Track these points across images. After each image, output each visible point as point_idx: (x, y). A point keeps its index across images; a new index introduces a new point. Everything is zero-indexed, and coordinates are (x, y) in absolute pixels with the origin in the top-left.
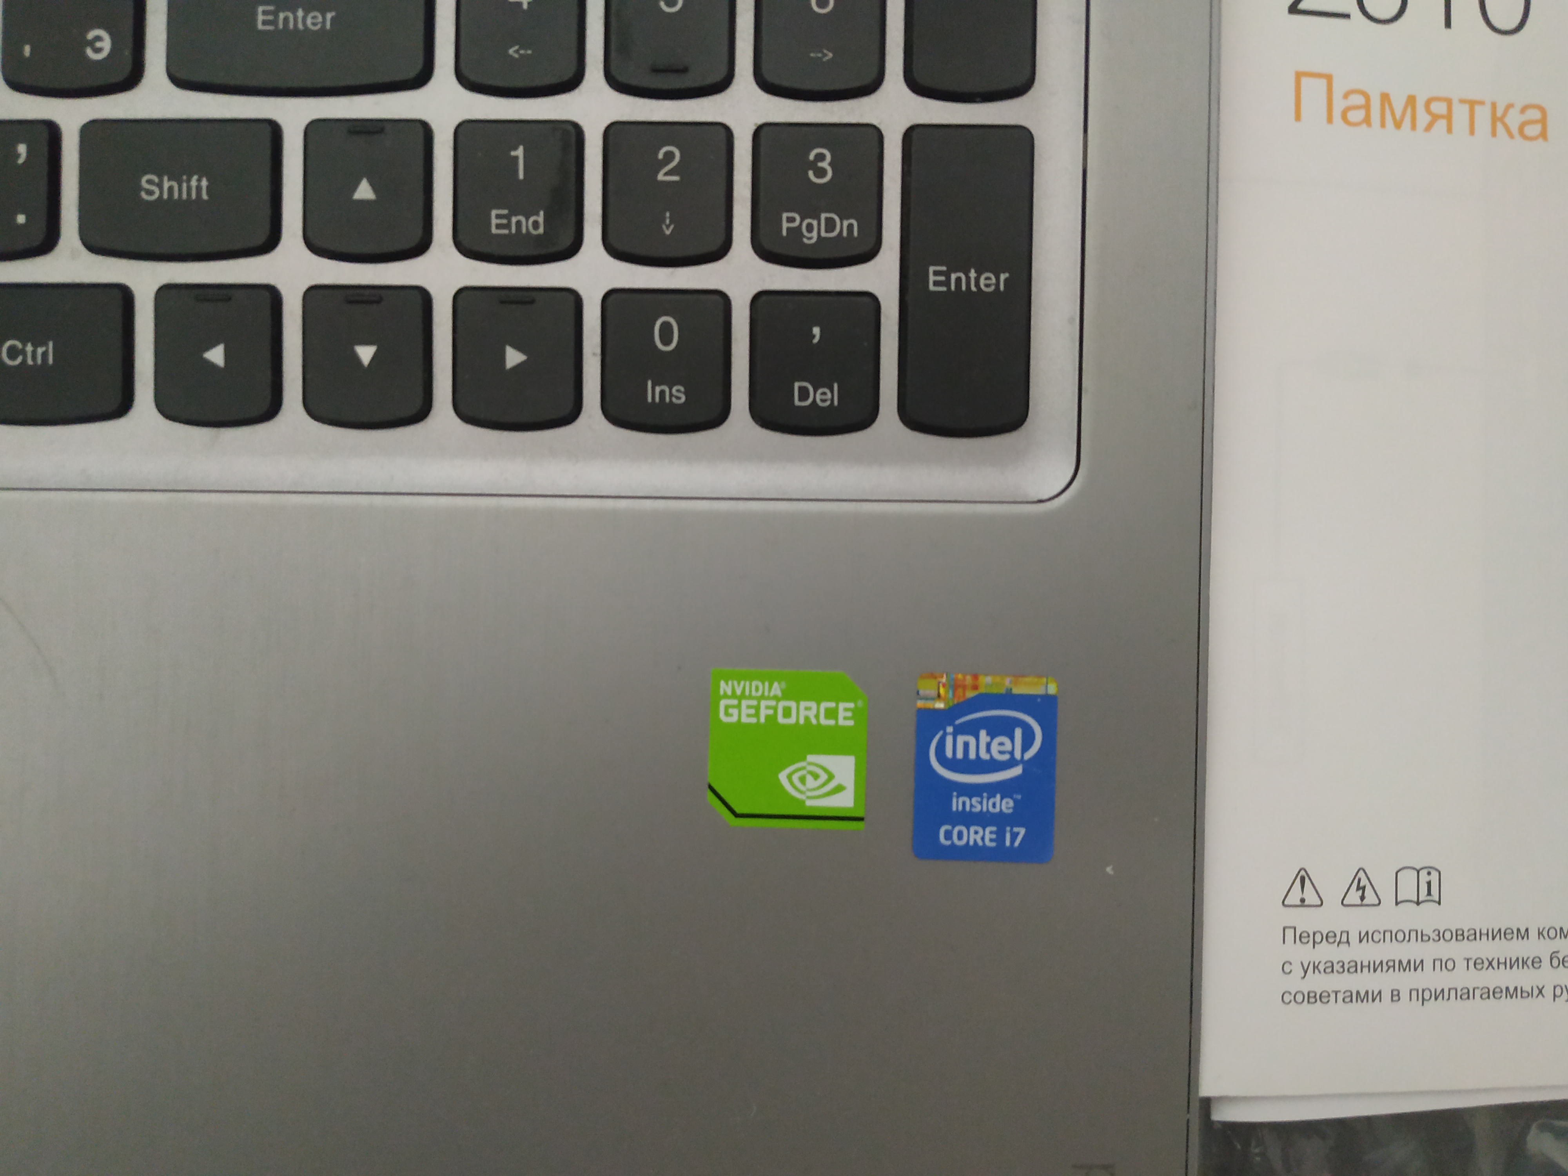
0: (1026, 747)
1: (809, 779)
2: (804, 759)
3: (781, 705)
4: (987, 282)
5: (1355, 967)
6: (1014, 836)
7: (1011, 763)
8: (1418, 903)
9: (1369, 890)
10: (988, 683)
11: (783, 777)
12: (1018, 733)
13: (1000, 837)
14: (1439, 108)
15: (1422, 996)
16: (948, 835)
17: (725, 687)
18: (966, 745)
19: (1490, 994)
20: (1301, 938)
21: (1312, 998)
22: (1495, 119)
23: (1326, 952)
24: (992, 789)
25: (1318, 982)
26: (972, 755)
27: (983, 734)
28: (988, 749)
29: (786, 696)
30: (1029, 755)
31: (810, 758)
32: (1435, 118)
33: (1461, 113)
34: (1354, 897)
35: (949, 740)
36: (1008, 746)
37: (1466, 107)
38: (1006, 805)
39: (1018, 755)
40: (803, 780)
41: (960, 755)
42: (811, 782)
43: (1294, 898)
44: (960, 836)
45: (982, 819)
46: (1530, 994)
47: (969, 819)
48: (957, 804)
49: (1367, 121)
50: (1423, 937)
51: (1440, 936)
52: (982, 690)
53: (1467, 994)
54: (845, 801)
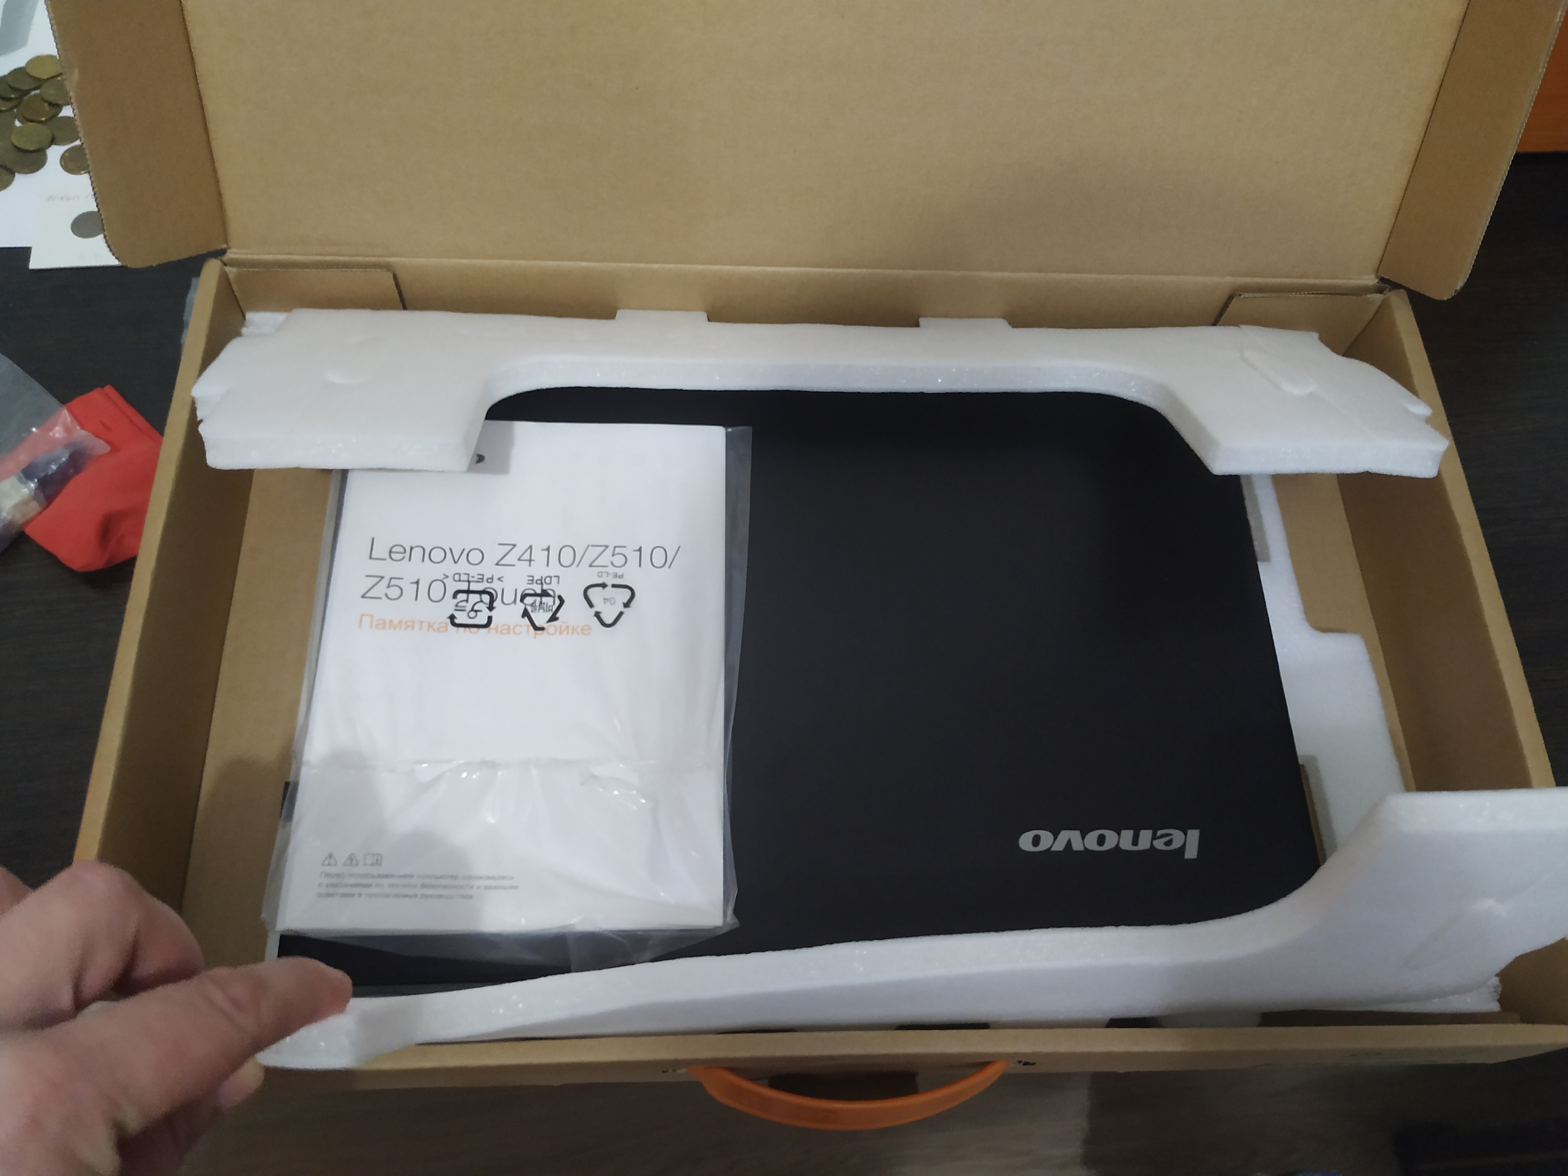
5: (345, 885)
8: (372, 865)
9: (354, 860)
15: (370, 896)
19: (396, 896)
20: (327, 875)
21: (329, 895)
22: (429, 627)
23: (335, 881)
25: (331, 890)
33: (417, 625)
43: (327, 862)
46: (412, 896)
50: (373, 876)
51: (379, 876)
53: (388, 895)
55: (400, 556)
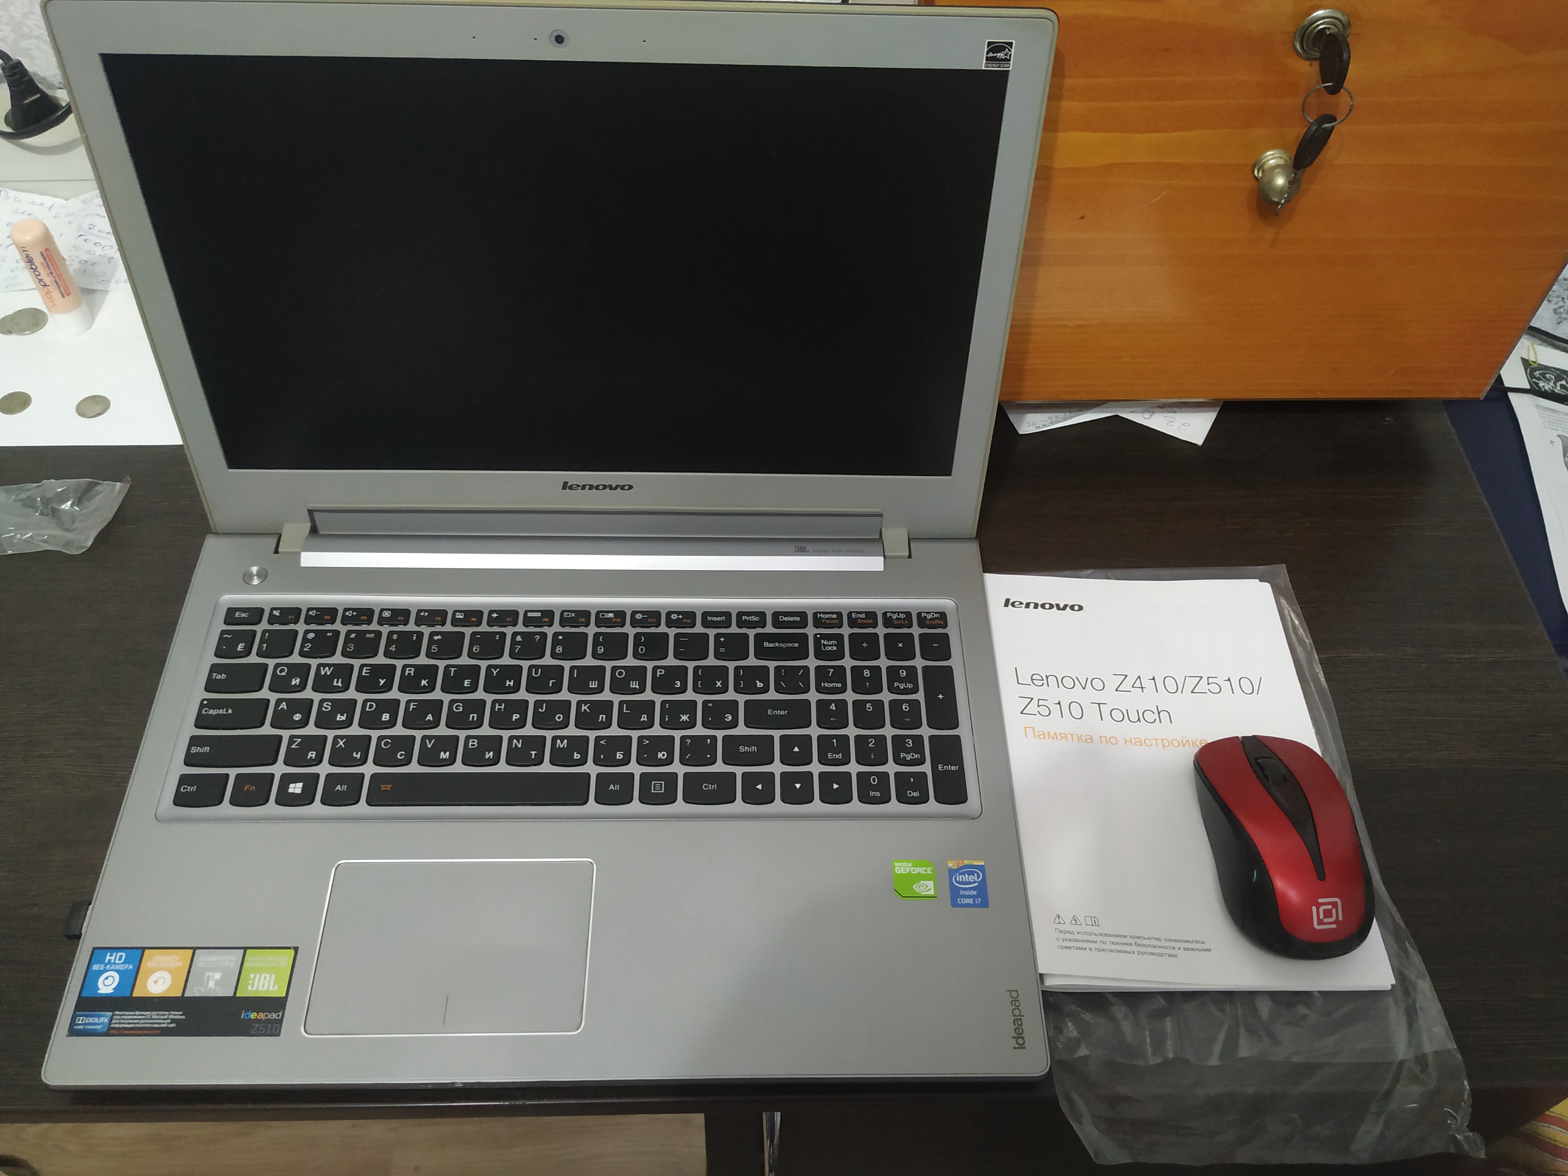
0: (978, 878)
1: (921, 887)
2: (919, 882)
3: (912, 868)
4: (953, 768)
5: (1077, 941)
6: (978, 901)
7: (975, 882)
8: (1092, 925)
9: (1077, 921)
10: (966, 862)
11: (914, 887)
12: (976, 875)
13: (974, 901)
14: (1063, 735)
15: (1099, 950)
16: (960, 901)
17: (896, 864)
18: (962, 878)
19: (1118, 951)
20: (1061, 932)
21: (1066, 948)
22: (1078, 738)
23: (1068, 936)
24: (971, 889)
25: (1068, 944)
26: (964, 880)
27: (966, 875)
28: (968, 879)
29: (913, 866)
30: (979, 880)
31: (921, 882)
32: (1063, 737)
33: (1069, 737)
34: (1074, 922)
35: (958, 877)
36: (973, 878)
37: (1070, 736)
38: (975, 893)
39: (976, 880)
40: (919, 887)
41: (961, 880)
42: (922, 888)
43: (1057, 921)
44: (963, 901)
45: (969, 897)
46: (1130, 953)
47: (965, 897)
48: (962, 893)
49: (1044, 738)
50: (1096, 935)
51: (1101, 935)
52: (965, 864)
53: (1112, 951)
54: (932, 893)
55: (1041, 683)
